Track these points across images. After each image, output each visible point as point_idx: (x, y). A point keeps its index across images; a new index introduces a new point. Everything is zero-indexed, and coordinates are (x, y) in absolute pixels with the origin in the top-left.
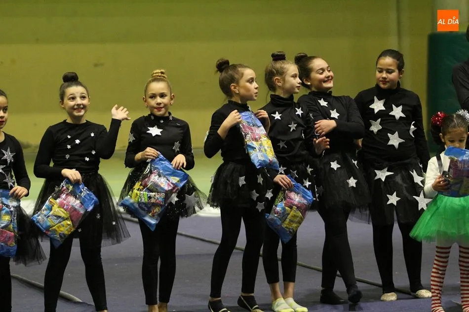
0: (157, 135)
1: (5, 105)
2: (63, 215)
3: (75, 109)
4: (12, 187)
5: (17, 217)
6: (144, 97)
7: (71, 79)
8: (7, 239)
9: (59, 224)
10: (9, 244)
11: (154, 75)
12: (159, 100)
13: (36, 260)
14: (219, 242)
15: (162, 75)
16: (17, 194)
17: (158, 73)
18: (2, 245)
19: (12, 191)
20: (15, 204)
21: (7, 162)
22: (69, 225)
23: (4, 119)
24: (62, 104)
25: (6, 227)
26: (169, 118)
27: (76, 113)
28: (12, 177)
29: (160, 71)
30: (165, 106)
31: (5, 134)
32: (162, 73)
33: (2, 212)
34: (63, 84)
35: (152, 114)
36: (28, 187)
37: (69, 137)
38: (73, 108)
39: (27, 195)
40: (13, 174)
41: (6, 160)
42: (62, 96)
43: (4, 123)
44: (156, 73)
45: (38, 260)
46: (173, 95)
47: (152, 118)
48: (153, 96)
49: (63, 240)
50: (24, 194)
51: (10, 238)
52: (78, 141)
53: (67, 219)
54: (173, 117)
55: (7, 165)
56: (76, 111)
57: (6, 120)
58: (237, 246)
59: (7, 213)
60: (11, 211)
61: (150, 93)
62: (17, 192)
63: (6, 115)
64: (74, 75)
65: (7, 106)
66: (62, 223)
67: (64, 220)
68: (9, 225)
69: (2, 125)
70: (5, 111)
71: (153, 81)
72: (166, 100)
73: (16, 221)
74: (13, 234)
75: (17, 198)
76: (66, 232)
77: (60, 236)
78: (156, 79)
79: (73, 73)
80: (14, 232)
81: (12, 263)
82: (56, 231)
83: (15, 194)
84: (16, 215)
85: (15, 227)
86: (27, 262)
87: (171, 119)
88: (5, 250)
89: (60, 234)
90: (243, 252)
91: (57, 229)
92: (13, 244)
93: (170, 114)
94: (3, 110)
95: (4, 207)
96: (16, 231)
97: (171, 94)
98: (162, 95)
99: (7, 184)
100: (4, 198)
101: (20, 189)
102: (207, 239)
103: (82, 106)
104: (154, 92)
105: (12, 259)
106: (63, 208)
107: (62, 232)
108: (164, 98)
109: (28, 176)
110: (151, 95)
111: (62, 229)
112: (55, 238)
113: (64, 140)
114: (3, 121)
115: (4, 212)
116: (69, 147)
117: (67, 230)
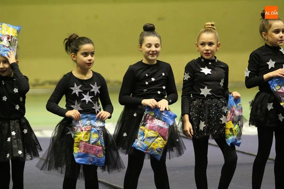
0: (208, 74)
1: (93, 51)
2: (153, 135)
3: (150, 54)
4: (98, 112)
5: (103, 135)
6: (197, 43)
7: (149, 29)
8: (96, 152)
9: (154, 142)
10: (98, 156)
11: (206, 26)
12: (207, 47)
13: (117, 169)
14: (256, 154)
15: (212, 27)
16: (102, 117)
17: (209, 25)
18: (93, 157)
19: (98, 115)
20: (101, 124)
21: (94, 94)
22: (161, 140)
23: (92, 62)
24: (140, 48)
25: (95, 143)
26: (215, 60)
27: (150, 57)
28: (98, 104)
29: (210, 24)
30: (212, 52)
31: (93, 72)
32: (212, 25)
33: (91, 132)
34: (143, 32)
35: (202, 57)
36: (111, 112)
37: (147, 75)
38: (148, 53)
39: (110, 118)
40: (100, 102)
41: (94, 92)
42: (141, 42)
43: (92, 64)
44: (207, 25)
45: (118, 169)
46: (219, 44)
47: (203, 60)
48: (203, 44)
49: (162, 152)
50: (108, 116)
51: (99, 151)
52: (153, 79)
53: (157, 137)
54: (217, 60)
55: (94, 95)
56: (151, 55)
57: (93, 62)
58: (270, 157)
59: (95, 132)
60: (98, 131)
61: (201, 41)
62: (101, 115)
63: (93, 58)
64: (152, 26)
65: (94, 52)
66: (155, 141)
67: (156, 138)
68: (97, 141)
69: (90, 66)
70: (92, 55)
71: (204, 32)
72: (213, 48)
73: (102, 138)
74: (101, 148)
75: (102, 120)
76: (161, 146)
77: (158, 151)
78: (207, 30)
79: (152, 24)
80: (102, 146)
81: (99, 171)
82: (153, 148)
83: (100, 117)
84: (102, 133)
85: (102, 143)
86: (110, 170)
87: (216, 61)
88: (96, 161)
89: (157, 149)
90: (274, 162)
91: (153, 147)
92: (102, 155)
93: (215, 57)
94: (91, 55)
95: (93, 128)
96: (104, 145)
97: (217, 43)
98: (210, 44)
99: (95, 110)
100: (92, 121)
101: (104, 113)
102: (247, 152)
103: (155, 53)
104: (204, 41)
105: (99, 168)
106: (152, 130)
107: (158, 148)
108: (211, 47)
109: (111, 103)
110: (201, 43)
111: (157, 145)
112: (155, 154)
113: (144, 77)
114: (91, 63)
115: (93, 132)
116: (147, 83)
117: (161, 145)
